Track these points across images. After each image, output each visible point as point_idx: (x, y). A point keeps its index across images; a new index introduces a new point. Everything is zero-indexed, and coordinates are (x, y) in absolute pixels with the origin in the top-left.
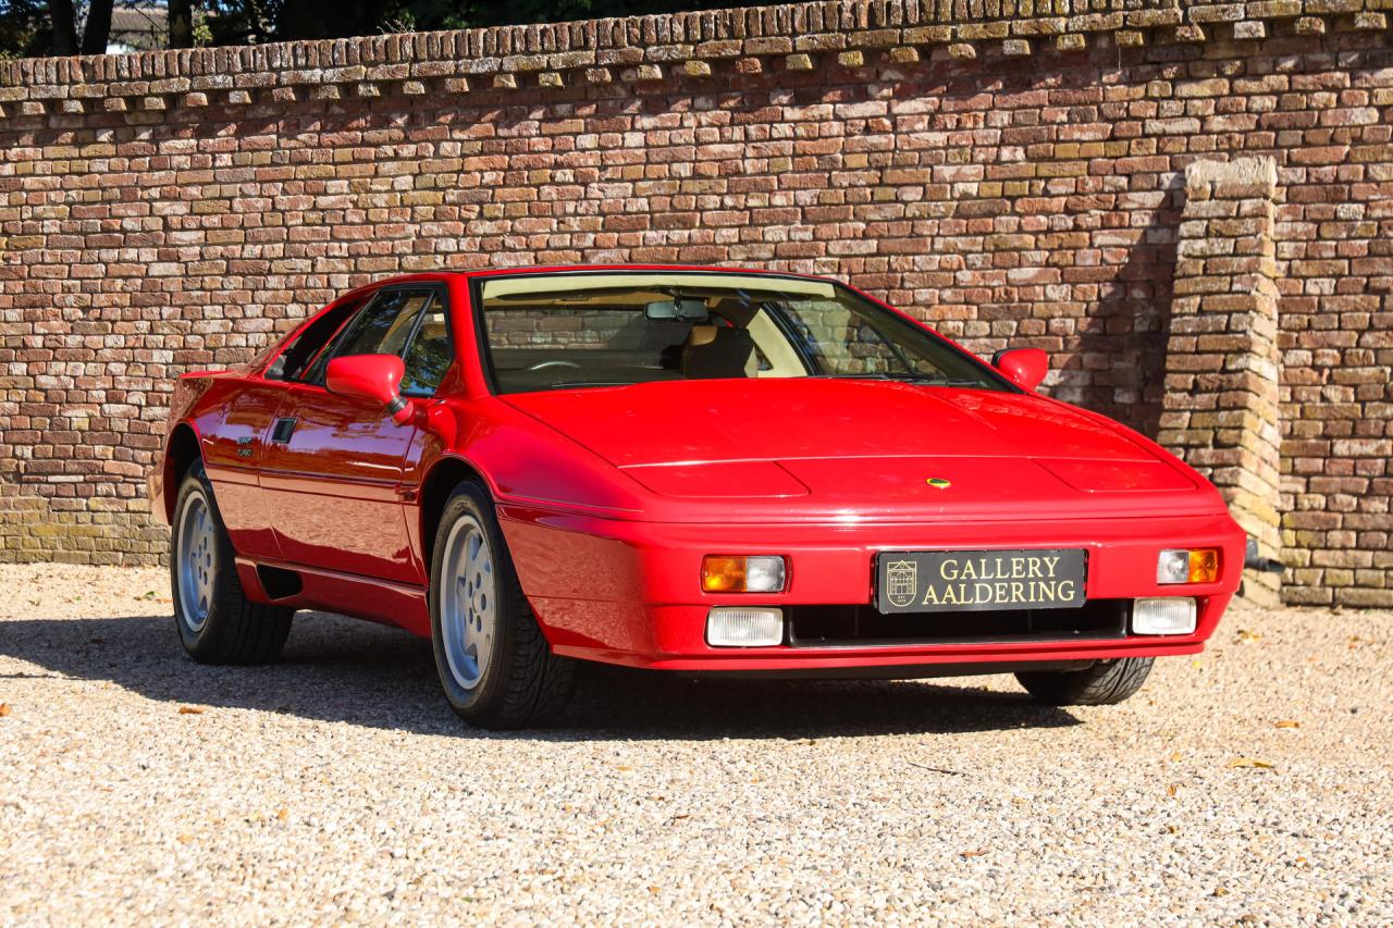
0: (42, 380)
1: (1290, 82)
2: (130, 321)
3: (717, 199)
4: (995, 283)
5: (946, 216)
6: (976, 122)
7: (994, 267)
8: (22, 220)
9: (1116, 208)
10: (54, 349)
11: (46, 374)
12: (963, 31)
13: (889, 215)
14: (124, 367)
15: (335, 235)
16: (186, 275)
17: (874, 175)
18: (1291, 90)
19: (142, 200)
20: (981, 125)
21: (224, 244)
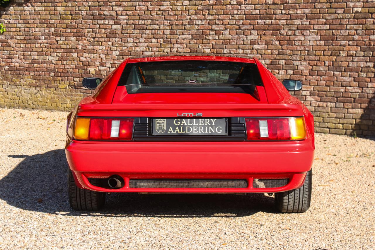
0: (81, 58)
2: (106, 42)
3: (280, 11)
4: (366, 40)
5: (351, 18)
7: (365, 35)
8: (76, 11)
10: (85, 50)
11: (83, 57)
13: (333, 17)
14: (105, 55)
15: (166, 18)
16: (123, 29)
17: (328, 5)
19: (110, 6)
21: (134, 20)
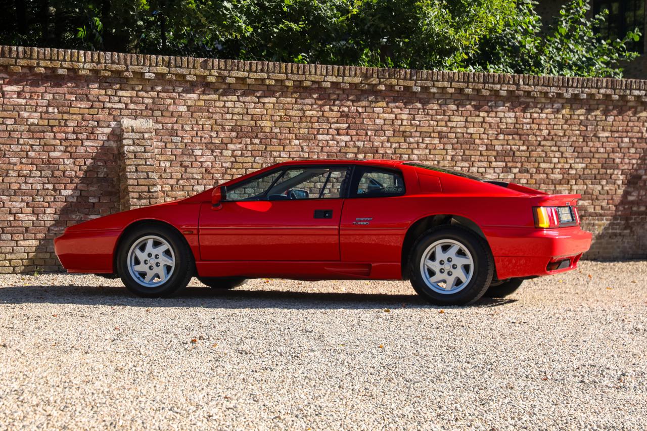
1: (158, 94)
4: (44, 157)
5: (24, 131)
6: (38, 97)
7: (43, 151)
9: (92, 133)
12: (42, 63)
18: (158, 97)
20: (40, 98)
